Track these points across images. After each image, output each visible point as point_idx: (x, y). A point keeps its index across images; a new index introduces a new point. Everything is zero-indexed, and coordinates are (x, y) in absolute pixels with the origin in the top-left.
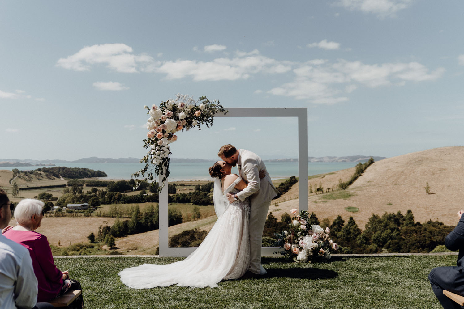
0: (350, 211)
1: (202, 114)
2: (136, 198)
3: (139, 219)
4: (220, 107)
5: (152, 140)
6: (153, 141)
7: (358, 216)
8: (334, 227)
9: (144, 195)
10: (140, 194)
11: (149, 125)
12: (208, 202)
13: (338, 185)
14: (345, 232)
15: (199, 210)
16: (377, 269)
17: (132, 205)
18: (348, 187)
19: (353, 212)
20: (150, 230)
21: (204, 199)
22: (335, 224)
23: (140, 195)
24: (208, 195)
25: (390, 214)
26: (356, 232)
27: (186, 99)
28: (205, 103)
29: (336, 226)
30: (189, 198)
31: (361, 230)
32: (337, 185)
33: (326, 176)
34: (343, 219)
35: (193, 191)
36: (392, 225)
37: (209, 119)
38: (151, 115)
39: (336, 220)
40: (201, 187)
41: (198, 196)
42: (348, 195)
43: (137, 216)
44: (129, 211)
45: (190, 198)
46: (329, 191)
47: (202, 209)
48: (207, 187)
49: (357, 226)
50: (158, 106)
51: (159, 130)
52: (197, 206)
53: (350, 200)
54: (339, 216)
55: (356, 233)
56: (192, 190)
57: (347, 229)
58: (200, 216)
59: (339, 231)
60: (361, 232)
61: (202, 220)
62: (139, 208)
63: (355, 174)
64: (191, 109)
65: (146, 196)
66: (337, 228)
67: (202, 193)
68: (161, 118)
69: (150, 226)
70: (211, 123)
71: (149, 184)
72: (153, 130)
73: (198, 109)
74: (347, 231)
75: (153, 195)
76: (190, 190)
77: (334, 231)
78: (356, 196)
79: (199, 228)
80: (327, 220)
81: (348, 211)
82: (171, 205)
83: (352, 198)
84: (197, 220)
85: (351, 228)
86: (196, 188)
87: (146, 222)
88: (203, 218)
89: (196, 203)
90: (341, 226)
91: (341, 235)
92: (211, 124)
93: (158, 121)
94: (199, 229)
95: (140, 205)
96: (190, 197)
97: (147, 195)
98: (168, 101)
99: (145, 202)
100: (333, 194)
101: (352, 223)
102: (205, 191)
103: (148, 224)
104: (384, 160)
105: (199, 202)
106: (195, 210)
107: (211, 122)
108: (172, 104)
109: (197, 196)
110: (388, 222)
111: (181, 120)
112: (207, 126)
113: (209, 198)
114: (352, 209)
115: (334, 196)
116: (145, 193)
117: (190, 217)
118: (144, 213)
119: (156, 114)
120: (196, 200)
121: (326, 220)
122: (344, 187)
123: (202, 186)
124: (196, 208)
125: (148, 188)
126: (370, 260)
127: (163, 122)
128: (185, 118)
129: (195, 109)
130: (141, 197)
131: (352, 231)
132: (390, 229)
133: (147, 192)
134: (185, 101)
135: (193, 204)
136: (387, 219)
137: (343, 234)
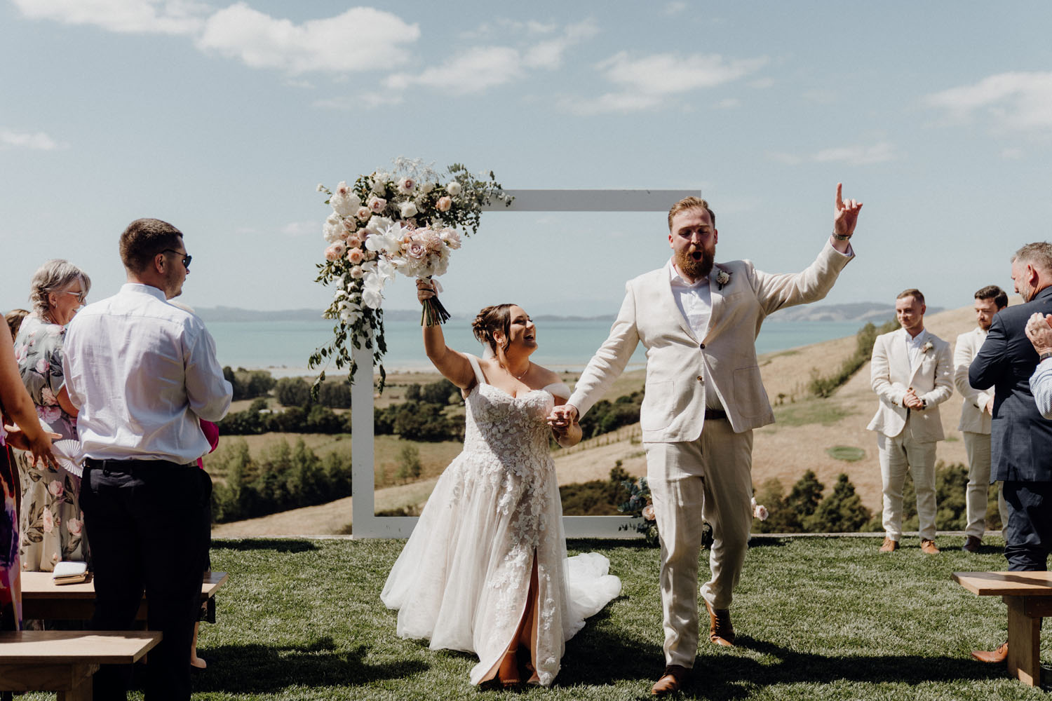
0: (841, 457)
1: (453, 204)
2: (239, 421)
3: (247, 479)
4: (496, 188)
5: (337, 265)
6: (338, 268)
7: (862, 472)
8: (794, 501)
9: (263, 412)
10: (251, 409)
11: (330, 231)
12: (444, 431)
13: (807, 386)
14: (825, 515)
15: (416, 454)
16: (852, 559)
17: (229, 441)
18: (836, 390)
19: (849, 461)
20: (281, 511)
21: (431, 423)
22: (797, 493)
23: (252, 413)
24: (442, 412)
25: (952, 467)
26: (857, 516)
27: (418, 170)
28: (461, 179)
29: (801, 498)
30: (389, 421)
31: (870, 511)
32: (805, 384)
33: (775, 361)
34: (820, 481)
35: (402, 401)
36: (956, 498)
37: (469, 216)
38: (334, 207)
39: (800, 483)
40: (422, 391)
41: (414, 414)
42: (834, 413)
43: (242, 471)
44: (221, 457)
45: (393, 421)
46: (782, 403)
47: (426, 451)
48: (440, 389)
49: (858, 499)
50: (350, 185)
51: (354, 243)
52: (413, 444)
53: (840, 425)
54: (808, 471)
55: (858, 519)
56: (397, 398)
57: (830, 507)
58: (420, 472)
59: (809, 513)
60: (869, 515)
61: (426, 483)
62: (247, 450)
63: (856, 356)
64: (428, 194)
65: (266, 415)
66: (805, 504)
67: (425, 407)
68: (357, 214)
69: (279, 499)
70: (475, 227)
71: (276, 381)
72: (340, 243)
73: (445, 194)
74: (831, 512)
75: (290, 413)
76: (392, 398)
77: (796, 512)
78: (858, 417)
79: (416, 505)
80: (777, 482)
81: (836, 458)
82: (338, 440)
83: (847, 423)
84: (413, 483)
85: (842, 504)
86: (409, 392)
87: (267, 488)
88: (430, 477)
89: (410, 435)
90: (814, 498)
91: (815, 524)
92: (474, 230)
93: (352, 221)
94: (417, 508)
95: (249, 439)
96: (393, 417)
97: (272, 412)
98: (375, 173)
99: (265, 431)
100: (792, 411)
101: (846, 491)
102: (435, 401)
103: (273, 494)
104: (940, 315)
105: (417, 432)
106: (406, 454)
107: (473, 225)
108: (385, 182)
109: (410, 414)
110: (946, 488)
111: (406, 218)
112: (466, 234)
113: (446, 422)
114: (844, 452)
115: (796, 415)
116: (264, 407)
117: (392, 475)
118: (262, 462)
119: (347, 206)
120: (408, 428)
121: (772, 483)
122: (825, 392)
123: (427, 388)
124: (408, 449)
125: (271, 393)
126: (841, 543)
127: (364, 225)
128: (414, 214)
129: (438, 192)
130: (252, 419)
131: (845, 512)
132: (952, 509)
133: (269, 405)
134: (415, 173)
135: (400, 439)
136: (942, 480)
137: (818, 520)
